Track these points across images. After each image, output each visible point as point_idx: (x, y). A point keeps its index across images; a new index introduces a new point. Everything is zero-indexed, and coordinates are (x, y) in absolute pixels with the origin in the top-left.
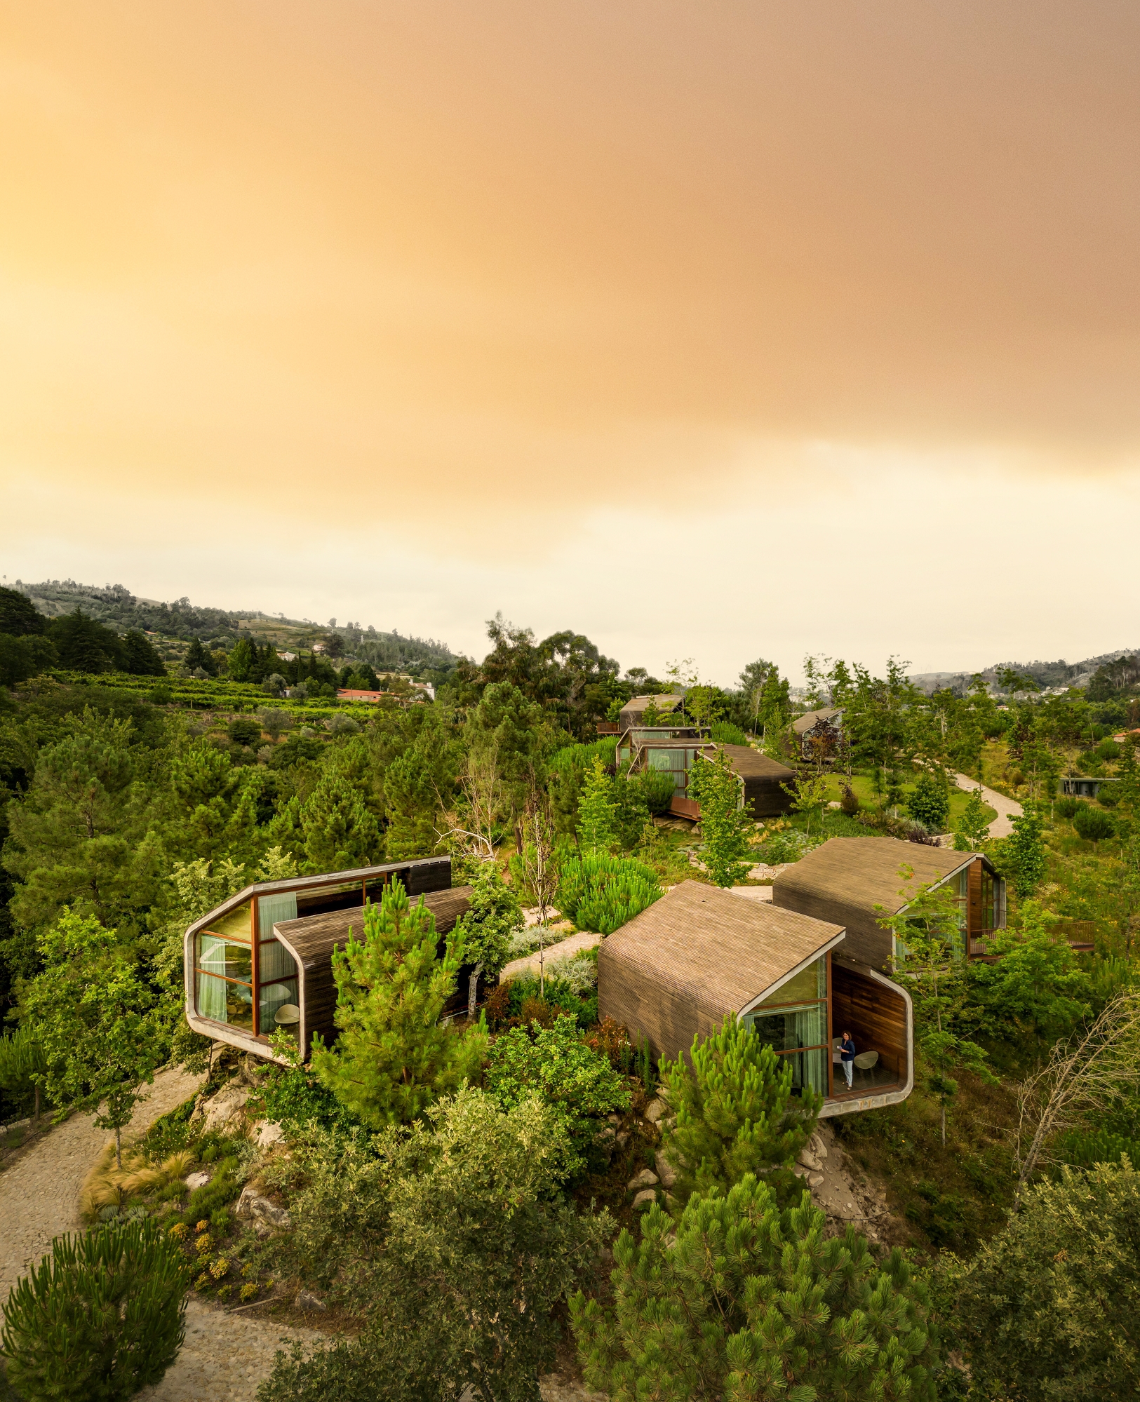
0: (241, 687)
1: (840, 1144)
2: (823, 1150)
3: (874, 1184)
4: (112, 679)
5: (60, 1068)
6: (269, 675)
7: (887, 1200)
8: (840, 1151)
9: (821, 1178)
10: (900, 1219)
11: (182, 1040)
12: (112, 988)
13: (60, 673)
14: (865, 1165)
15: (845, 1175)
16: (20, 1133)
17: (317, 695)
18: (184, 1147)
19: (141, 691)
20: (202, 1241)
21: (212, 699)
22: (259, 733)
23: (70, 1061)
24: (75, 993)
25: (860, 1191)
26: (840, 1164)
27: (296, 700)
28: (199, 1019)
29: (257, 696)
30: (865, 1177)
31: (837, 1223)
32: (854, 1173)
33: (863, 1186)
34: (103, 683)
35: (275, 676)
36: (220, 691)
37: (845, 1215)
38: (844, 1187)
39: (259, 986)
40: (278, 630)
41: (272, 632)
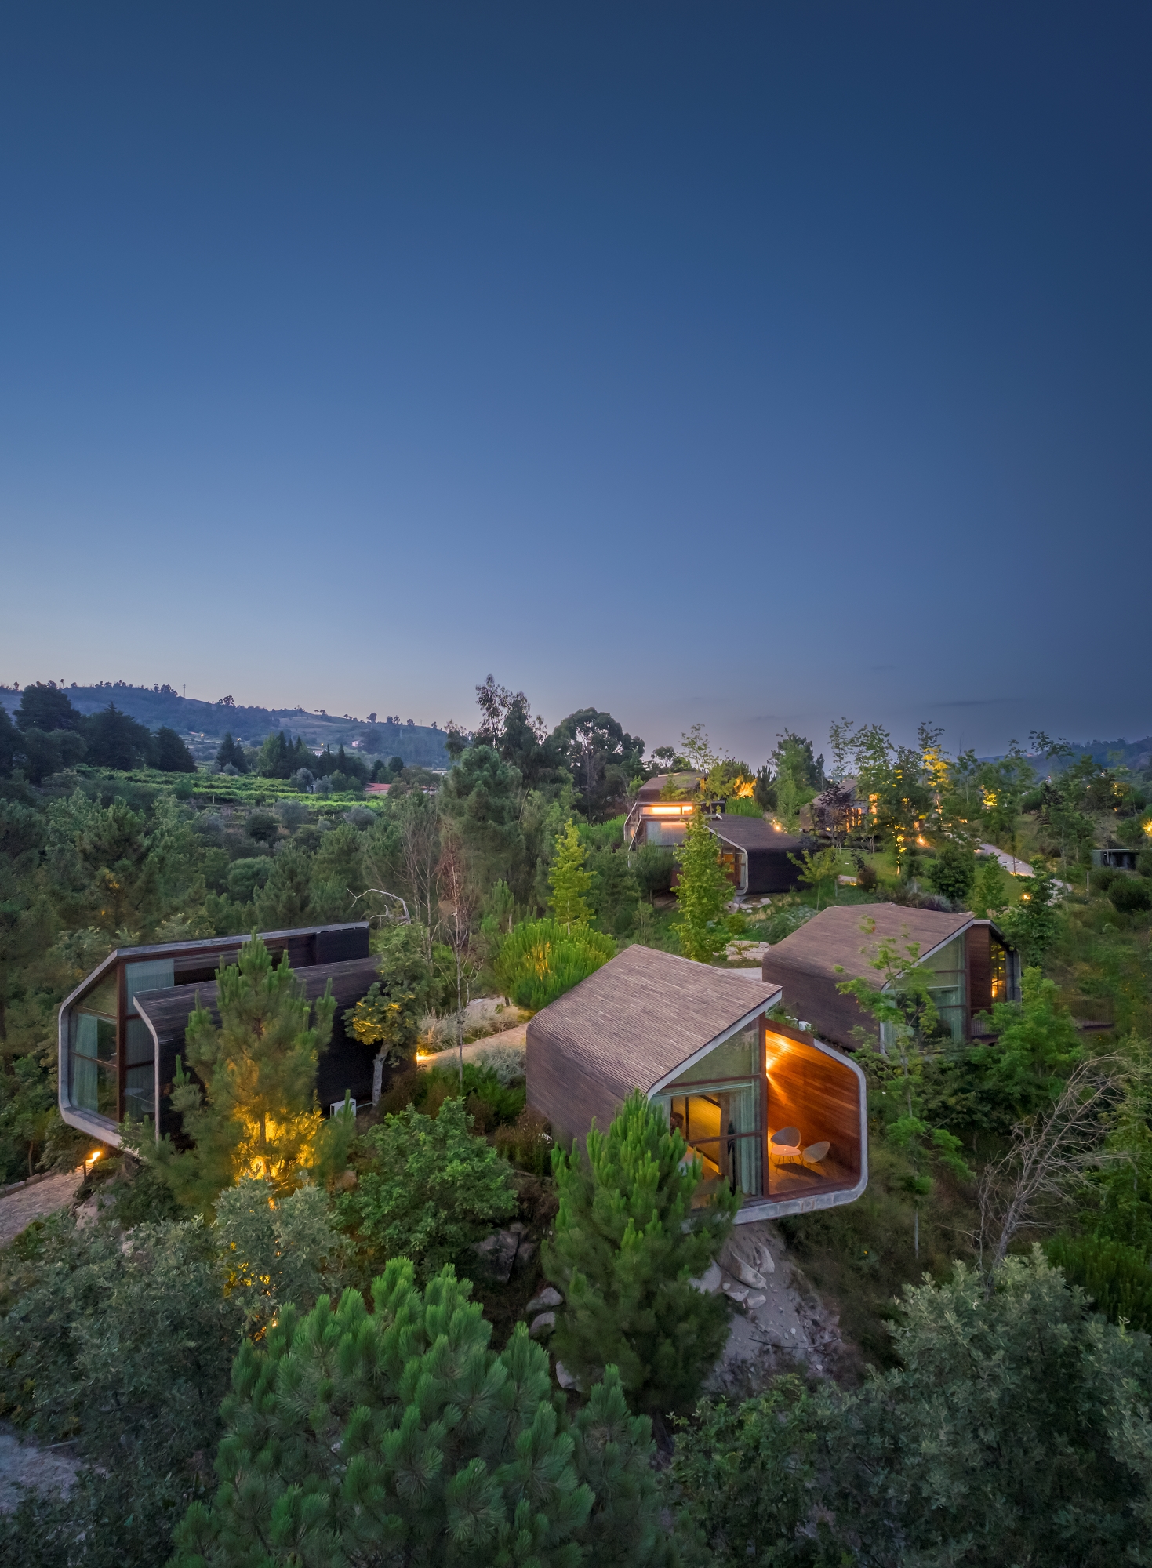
0: (268, 782)
1: (791, 1257)
2: (770, 1264)
3: (826, 1306)
4: (141, 776)
6: (296, 770)
7: (841, 1324)
8: (791, 1265)
9: (763, 1298)
10: (853, 1347)
13: (89, 769)
14: (817, 1282)
15: (793, 1294)
17: (343, 789)
19: (165, 786)
21: (234, 793)
22: (276, 828)
25: (809, 1313)
26: (788, 1281)
27: (321, 795)
28: (71, 1109)
29: (283, 791)
30: (817, 1297)
31: (775, 1352)
32: (803, 1292)
33: (813, 1307)
34: (130, 779)
35: (302, 770)
36: (246, 787)
37: (786, 1343)
38: (791, 1307)
39: (124, 1068)
40: (318, 726)
41: (312, 730)
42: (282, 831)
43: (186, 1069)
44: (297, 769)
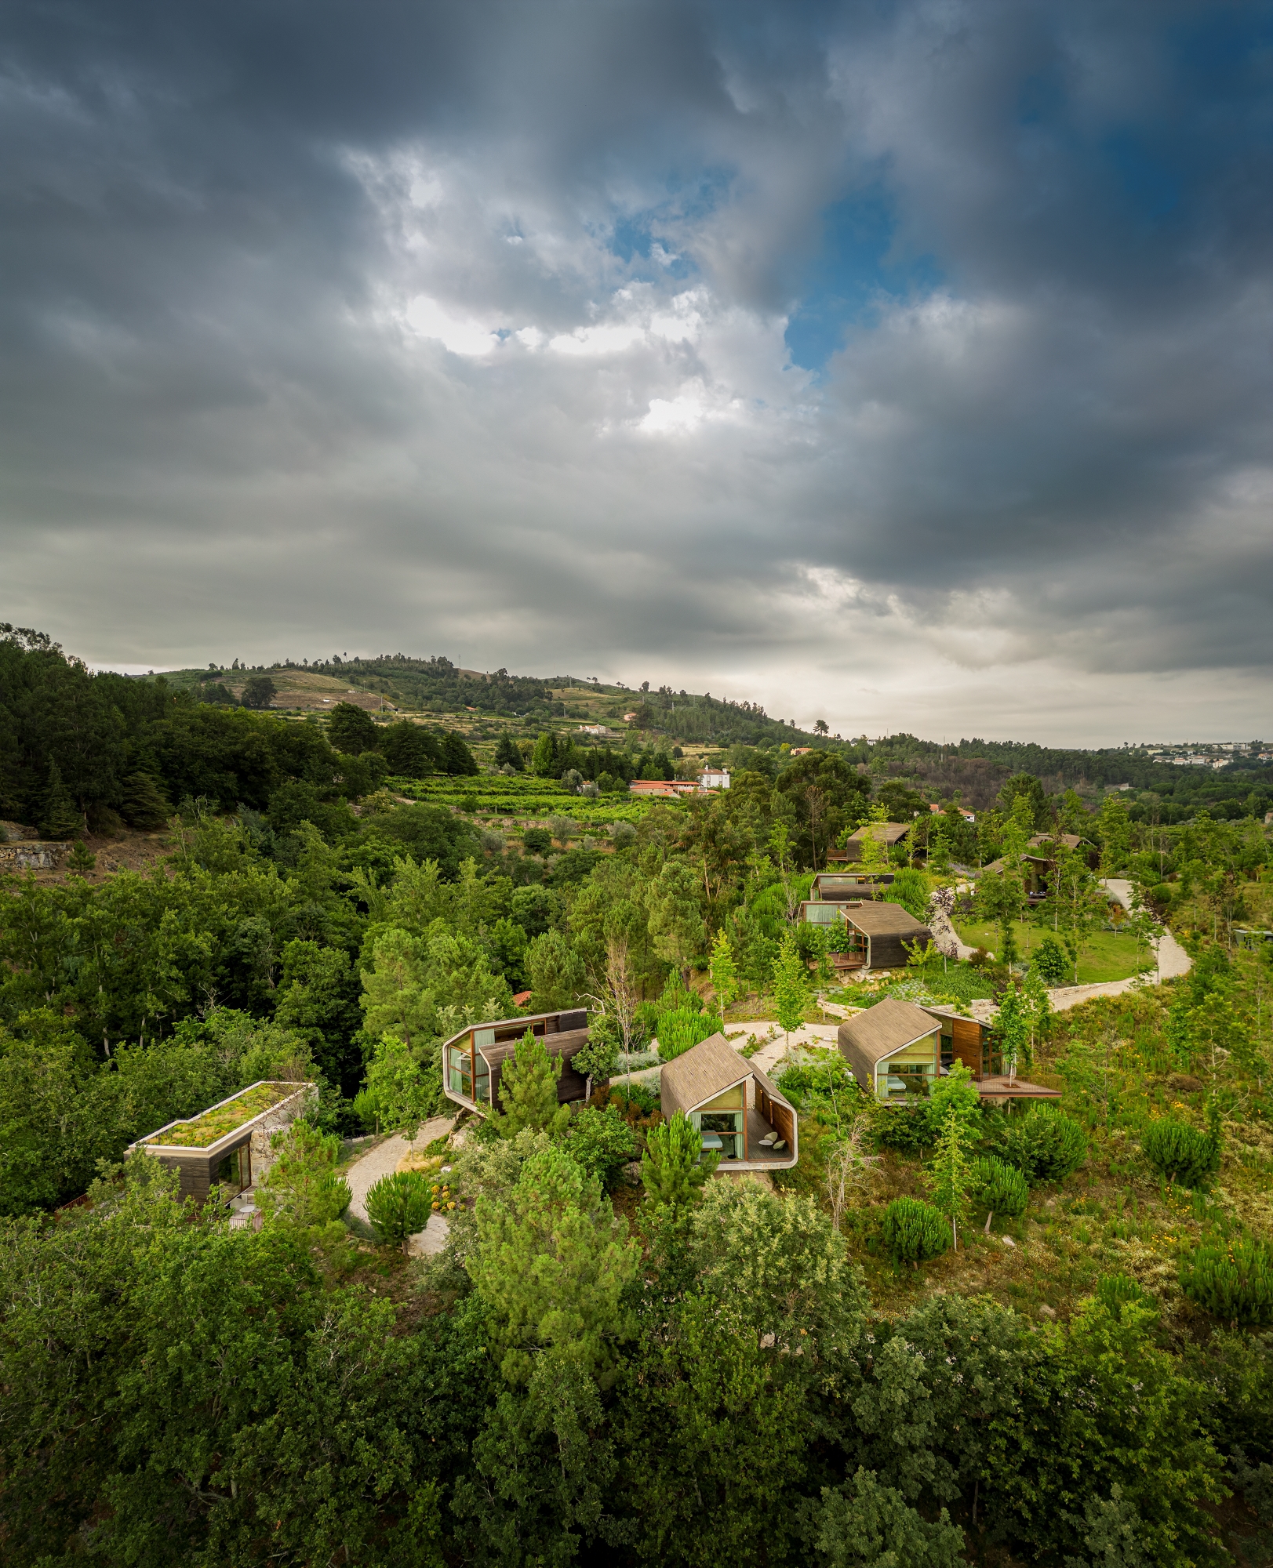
0: (543, 783)
4: (433, 785)
5: (386, 1110)
11: (443, 1101)
12: (407, 1072)
13: (392, 779)
16: (370, 1141)
17: (609, 791)
18: (441, 1154)
20: (445, 1194)
21: (514, 801)
22: (550, 839)
23: (390, 1107)
24: (392, 1073)
27: (589, 799)
28: (450, 1091)
29: (554, 795)
35: (573, 770)
36: (523, 791)
39: (475, 1077)
40: (589, 698)
41: (584, 702)
42: (556, 844)
43: (504, 1084)
44: (568, 769)
